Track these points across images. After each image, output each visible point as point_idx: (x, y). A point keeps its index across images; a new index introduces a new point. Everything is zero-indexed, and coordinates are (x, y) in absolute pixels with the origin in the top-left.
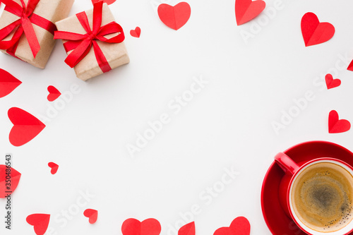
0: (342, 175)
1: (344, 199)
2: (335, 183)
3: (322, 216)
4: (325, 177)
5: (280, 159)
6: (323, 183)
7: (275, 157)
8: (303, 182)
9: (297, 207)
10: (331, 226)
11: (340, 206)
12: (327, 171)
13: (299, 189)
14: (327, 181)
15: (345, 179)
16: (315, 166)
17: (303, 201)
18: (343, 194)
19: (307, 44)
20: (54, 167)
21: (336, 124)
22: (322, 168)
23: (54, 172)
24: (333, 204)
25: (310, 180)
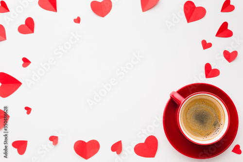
0: (213, 103)
1: (215, 118)
2: (209, 108)
3: (201, 130)
4: (202, 105)
5: (173, 96)
6: (201, 109)
7: (170, 95)
8: (188, 108)
9: (185, 125)
10: (208, 136)
11: (213, 123)
12: (203, 101)
13: (186, 113)
14: (203, 107)
15: (215, 105)
16: (195, 98)
17: (189, 121)
18: (214, 115)
19: (188, 21)
20: (28, 110)
21: (210, 71)
22: (200, 99)
23: (29, 113)
24: (208, 122)
25: (192, 108)
